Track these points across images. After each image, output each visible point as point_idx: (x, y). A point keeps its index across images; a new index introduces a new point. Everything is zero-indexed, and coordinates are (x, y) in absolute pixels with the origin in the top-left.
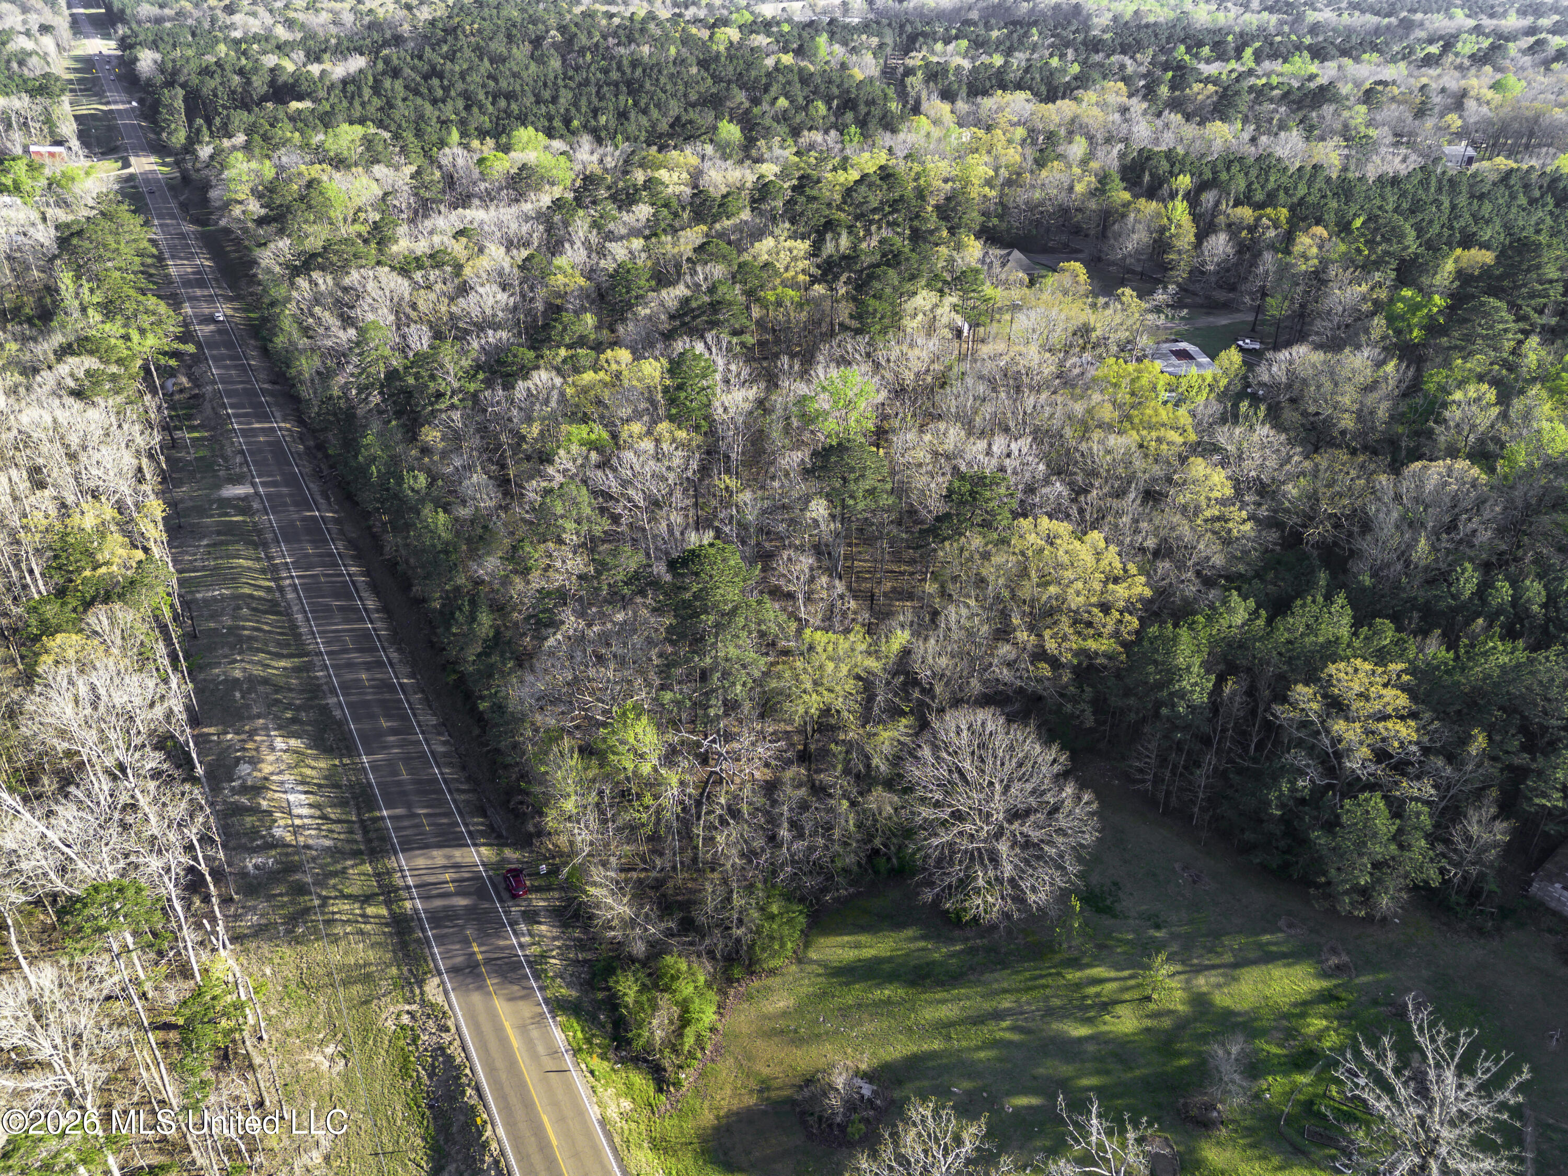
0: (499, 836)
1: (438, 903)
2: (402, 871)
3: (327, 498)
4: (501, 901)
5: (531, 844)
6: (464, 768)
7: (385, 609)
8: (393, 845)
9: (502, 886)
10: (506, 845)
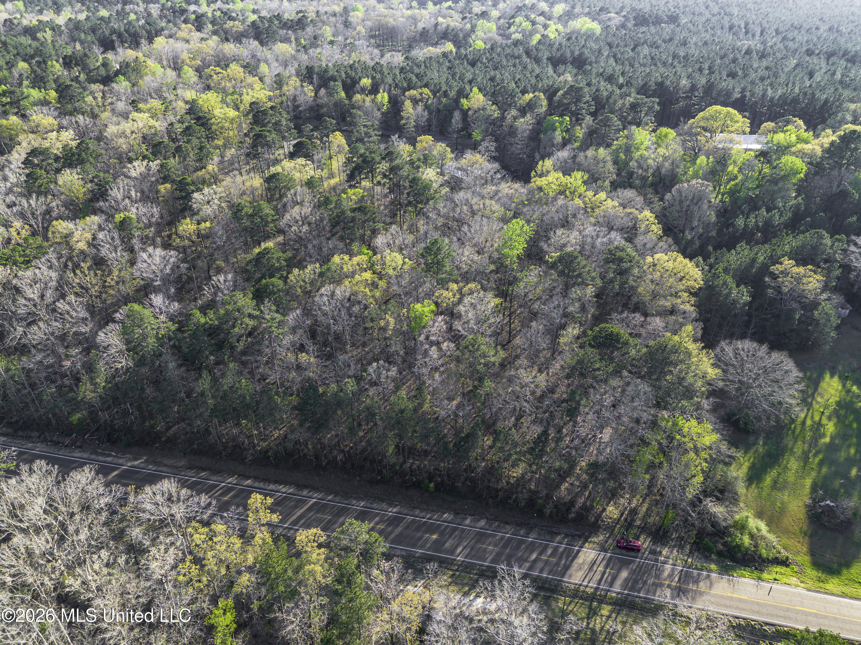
0: (580, 536)
1: (619, 582)
2: (581, 585)
3: (109, 455)
4: (636, 557)
5: (599, 527)
6: (507, 523)
7: (300, 487)
8: (552, 579)
9: (624, 552)
10: (589, 537)
